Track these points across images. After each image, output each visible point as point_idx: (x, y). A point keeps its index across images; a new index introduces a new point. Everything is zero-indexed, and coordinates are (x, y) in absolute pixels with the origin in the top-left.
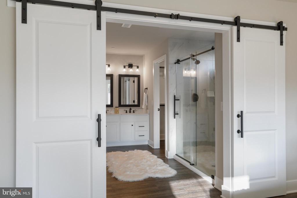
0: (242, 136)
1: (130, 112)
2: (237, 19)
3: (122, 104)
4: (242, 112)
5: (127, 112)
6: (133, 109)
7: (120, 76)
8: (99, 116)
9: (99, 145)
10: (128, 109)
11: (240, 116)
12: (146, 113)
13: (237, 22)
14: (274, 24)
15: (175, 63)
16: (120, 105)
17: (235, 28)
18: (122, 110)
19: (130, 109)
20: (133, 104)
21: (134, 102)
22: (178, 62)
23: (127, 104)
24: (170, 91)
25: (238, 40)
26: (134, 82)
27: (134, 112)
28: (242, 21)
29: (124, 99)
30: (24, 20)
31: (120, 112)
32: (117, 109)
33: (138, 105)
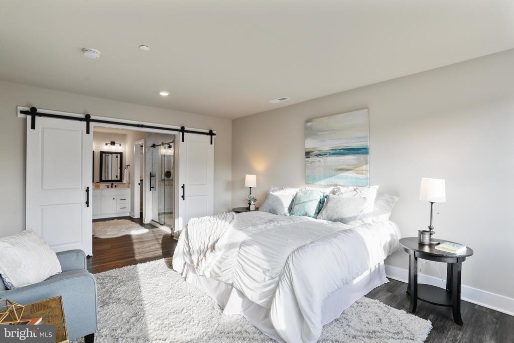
0: (184, 199)
1: (112, 187)
2: (183, 128)
3: (103, 179)
4: (184, 185)
5: (108, 187)
6: (115, 184)
7: (102, 153)
8: (88, 188)
9: (88, 206)
10: (110, 184)
11: (183, 187)
12: (129, 187)
13: (183, 130)
14: (208, 131)
15: (152, 147)
16: (101, 181)
17: (181, 133)
18: (103, 185)
19: (112, 184)
20: (116, 179)
21: (117, 177)
22: (154, 146)
23: (110, 179)
24: (146, 169)
25: (183, 141)
26: (117, 157)
27: (116, 187)
28: (186, 129)
29: (106, 174)
30: (33, 127)
31: (101, 187)
32: (98, 184)
33: (121, 180)
